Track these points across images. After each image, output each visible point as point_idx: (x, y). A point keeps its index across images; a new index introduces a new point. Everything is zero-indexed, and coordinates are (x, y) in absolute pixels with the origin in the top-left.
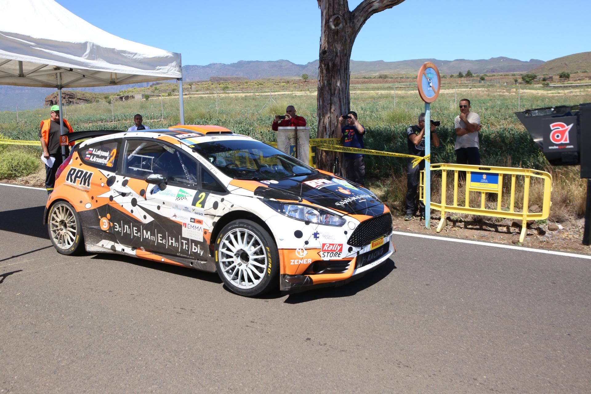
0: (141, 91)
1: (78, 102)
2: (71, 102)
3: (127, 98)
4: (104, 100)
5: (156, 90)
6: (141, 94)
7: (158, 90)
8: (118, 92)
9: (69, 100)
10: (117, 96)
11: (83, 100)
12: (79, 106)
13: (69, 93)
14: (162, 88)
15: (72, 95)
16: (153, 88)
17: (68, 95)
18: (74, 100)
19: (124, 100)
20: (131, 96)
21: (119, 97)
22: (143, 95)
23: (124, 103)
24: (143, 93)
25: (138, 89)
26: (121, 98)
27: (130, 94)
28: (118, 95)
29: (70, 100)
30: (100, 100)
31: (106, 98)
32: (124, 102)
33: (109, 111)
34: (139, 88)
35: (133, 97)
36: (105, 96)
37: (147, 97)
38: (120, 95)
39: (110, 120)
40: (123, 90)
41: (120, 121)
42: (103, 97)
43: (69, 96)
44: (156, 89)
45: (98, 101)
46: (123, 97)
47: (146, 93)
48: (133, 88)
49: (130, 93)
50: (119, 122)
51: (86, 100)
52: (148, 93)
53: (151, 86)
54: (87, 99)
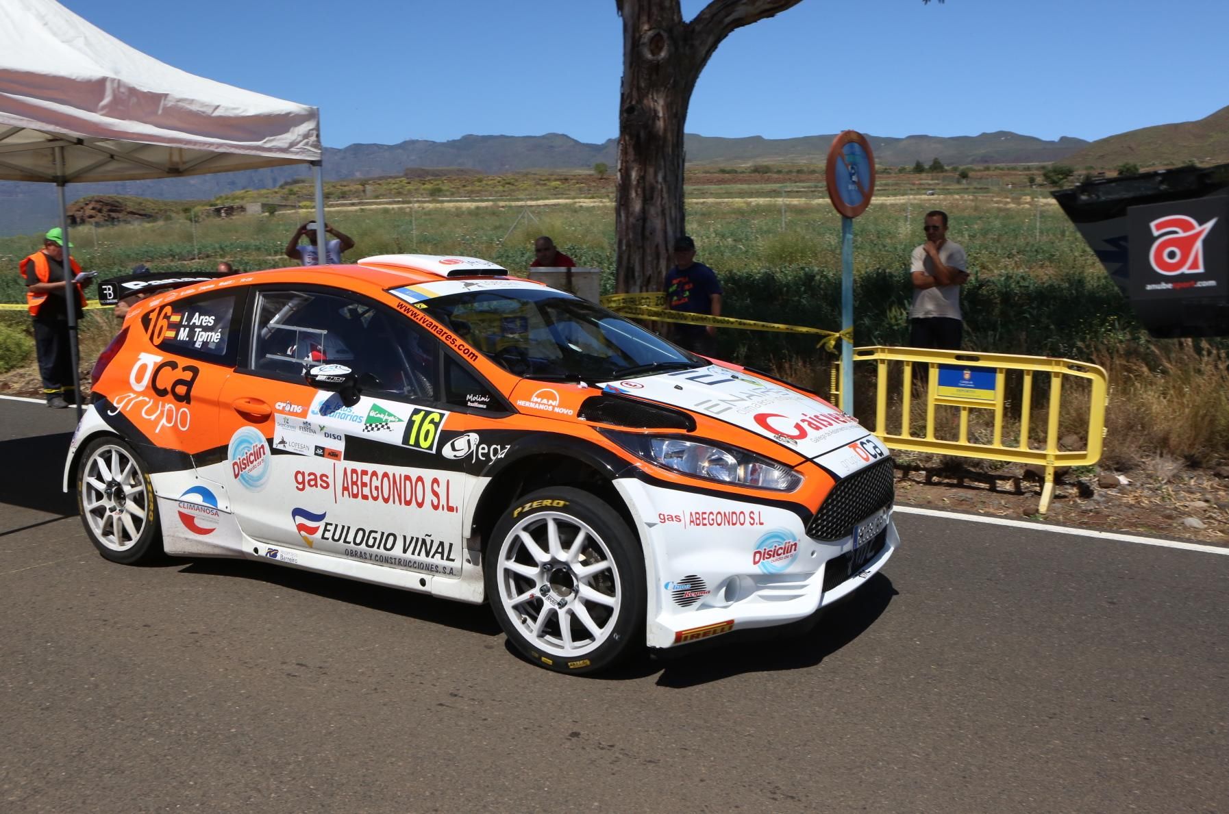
0: (261, 196)
1: (129, 219)
2: (113, 218)
3: (230, 211)
4: (182, 215)
5: (291, 194)
6: (259, 204)
7: (295, 194)
8: (213, 200)
9: (109, 215)
10: (208, 208)
11: (140, 215)
12: (130, 227)
13: (110, 201)
14: (305, 191)
15: (117, 204)
16: (286, 191)
17: (107, 204)
18: (120, 215)
19: (223, 215)
20: (238, 208)
21: (213, 208)
22: (264, 205)
23: (222, 222)
24: (264, 200)
25: (253, 193)
26: (218, 211)
27: (237, 203)
28: (211, 205)
29: (113, 215)
30: (173, 215)
31: (186, 210)
32: (223, 220)
33: (189, 238)
34: (256, 192)
35: (242, 209)
36: (186, 206)
37: (271, 209)
38: (216, 205)
39: (191, 257)
40: (223, 195)
41: (212, 259)
42: (180, 208)
43: (109, 207)
44: (291, 193)
45: (168, 218)
46: (222, 208)
47: (271, 201)
48: (243, 191)
49: (237, 201)
50: (208, 259)
51: (145, 215)
52: (275, 200)
53: (282, 187)
54: (148, 212)
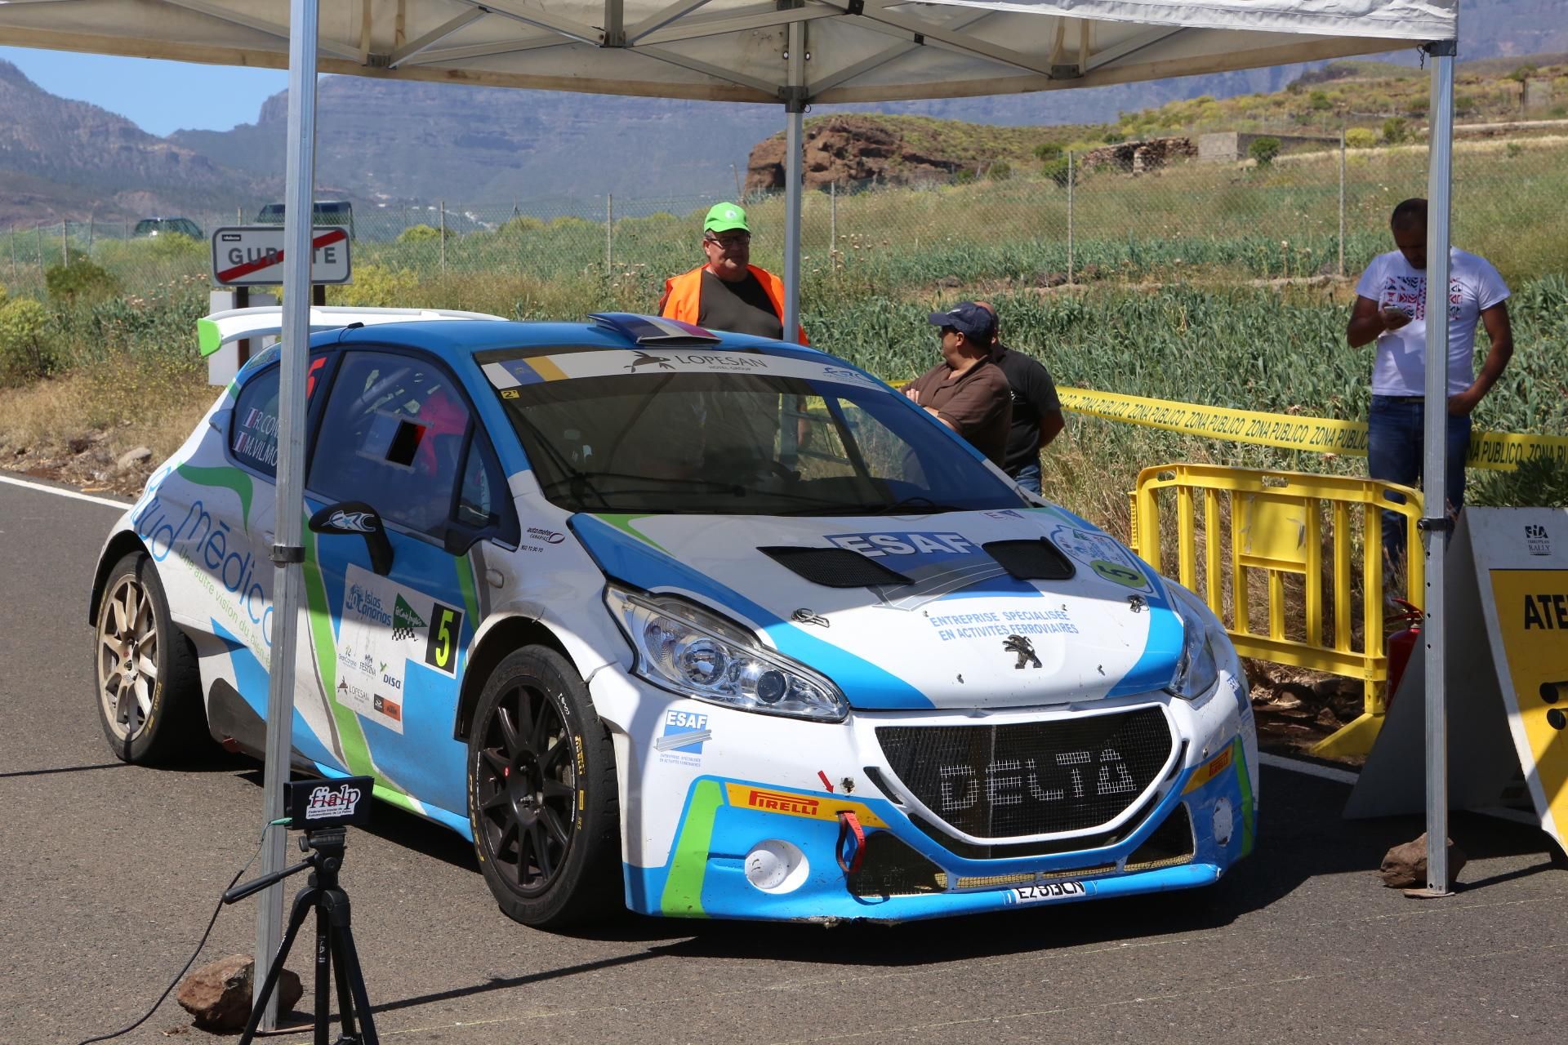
0: (1237, 113)
1: (906, 173)
2: (870, 173)
3: (1156, 153)
4: (1036, 163)
5: (1317, 108)
6: (1234, 135)
7: (1329, 107)
8: (1113, 122)
9: (860, 164)
10: (1101, 146)
11: (934, 164)
12: (908, 194)
13: (865, 128)
14: (1356, 101)
15: (881, 136)
16: (1305, 99)
17: (857, 137)
18: (886, 164)
19: (1138, 163)
20: (1177, 145)
21: (1113, 147)
22: (1244, 140)
23: (1135, 183)
24: (1246, 125)
25: (1217, 105)
26: (1126, 155)
27: (1178, 132)
28: (1109, 140)
29: (870, 162)
30: (1015, 165)
31: (1046, 153)
32: (1138, 178)
33: (1055, 226)
34: (1228, 102)
35: (1188, 149)
36: (1045, 142)
37: (1264, 148)
38: (1123, 139)
39: (1055, 277)
40: (1141, 112)
41: (1107, 282)
42: (1033, 146)
43: (862, 144)
44: (1320, 103)
45: (1002, 172)
46: (1135, 147)
47: (1263, 128)
48: (1193, 101)
49: (1175, 127)
50: (1098, 283)
51: (945, 164)
52: (1277, 123)
53: (1294, 88)
54: (951, 156)
